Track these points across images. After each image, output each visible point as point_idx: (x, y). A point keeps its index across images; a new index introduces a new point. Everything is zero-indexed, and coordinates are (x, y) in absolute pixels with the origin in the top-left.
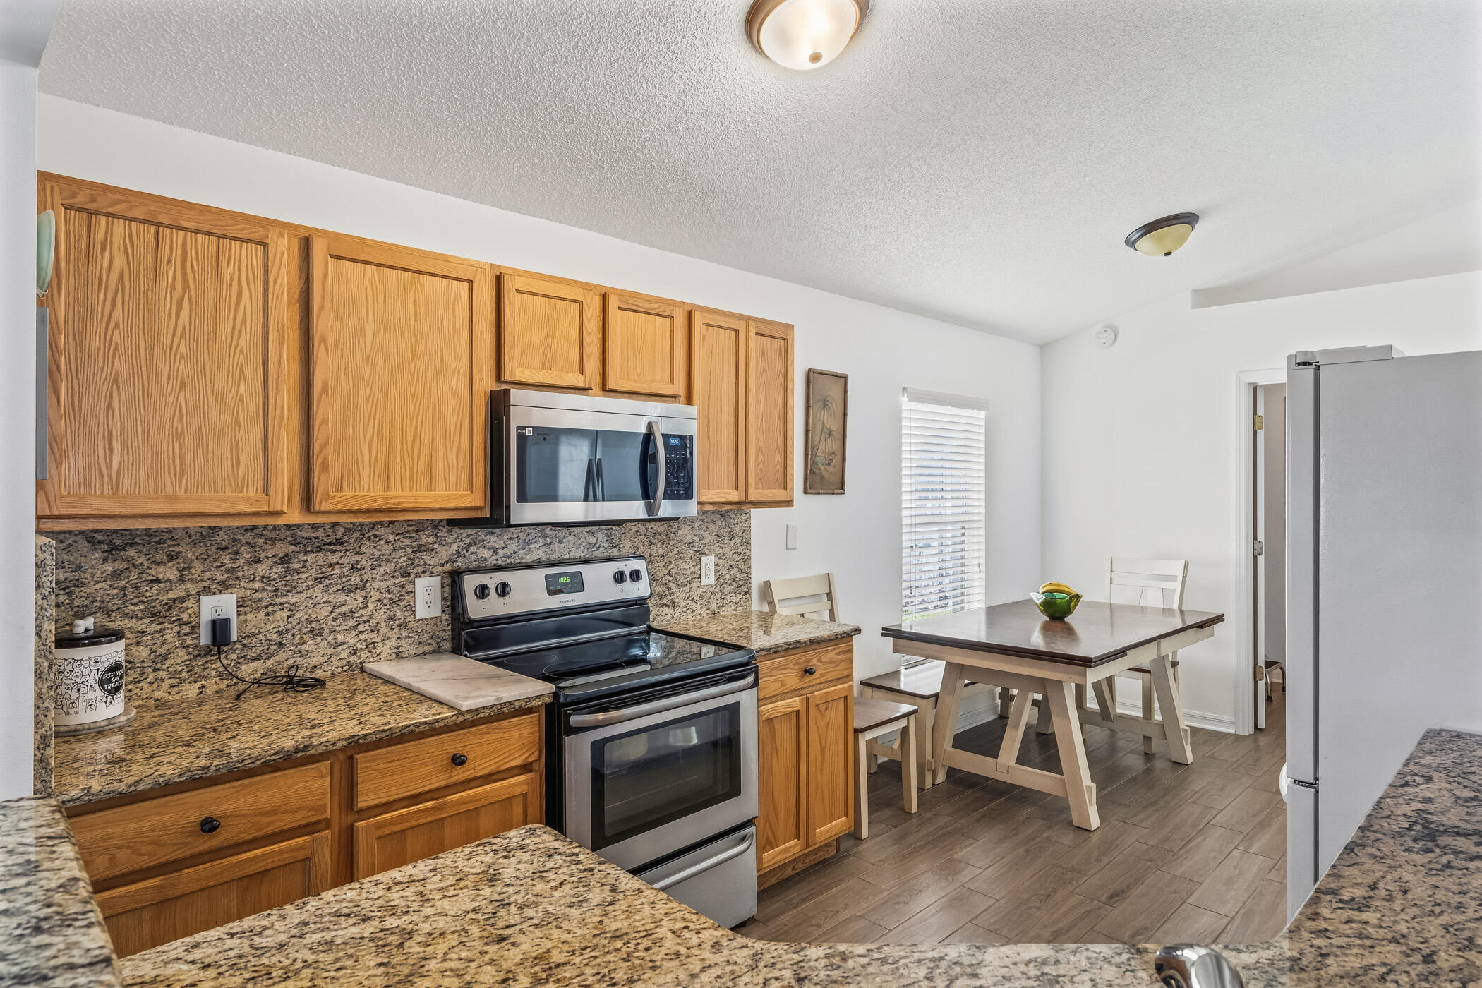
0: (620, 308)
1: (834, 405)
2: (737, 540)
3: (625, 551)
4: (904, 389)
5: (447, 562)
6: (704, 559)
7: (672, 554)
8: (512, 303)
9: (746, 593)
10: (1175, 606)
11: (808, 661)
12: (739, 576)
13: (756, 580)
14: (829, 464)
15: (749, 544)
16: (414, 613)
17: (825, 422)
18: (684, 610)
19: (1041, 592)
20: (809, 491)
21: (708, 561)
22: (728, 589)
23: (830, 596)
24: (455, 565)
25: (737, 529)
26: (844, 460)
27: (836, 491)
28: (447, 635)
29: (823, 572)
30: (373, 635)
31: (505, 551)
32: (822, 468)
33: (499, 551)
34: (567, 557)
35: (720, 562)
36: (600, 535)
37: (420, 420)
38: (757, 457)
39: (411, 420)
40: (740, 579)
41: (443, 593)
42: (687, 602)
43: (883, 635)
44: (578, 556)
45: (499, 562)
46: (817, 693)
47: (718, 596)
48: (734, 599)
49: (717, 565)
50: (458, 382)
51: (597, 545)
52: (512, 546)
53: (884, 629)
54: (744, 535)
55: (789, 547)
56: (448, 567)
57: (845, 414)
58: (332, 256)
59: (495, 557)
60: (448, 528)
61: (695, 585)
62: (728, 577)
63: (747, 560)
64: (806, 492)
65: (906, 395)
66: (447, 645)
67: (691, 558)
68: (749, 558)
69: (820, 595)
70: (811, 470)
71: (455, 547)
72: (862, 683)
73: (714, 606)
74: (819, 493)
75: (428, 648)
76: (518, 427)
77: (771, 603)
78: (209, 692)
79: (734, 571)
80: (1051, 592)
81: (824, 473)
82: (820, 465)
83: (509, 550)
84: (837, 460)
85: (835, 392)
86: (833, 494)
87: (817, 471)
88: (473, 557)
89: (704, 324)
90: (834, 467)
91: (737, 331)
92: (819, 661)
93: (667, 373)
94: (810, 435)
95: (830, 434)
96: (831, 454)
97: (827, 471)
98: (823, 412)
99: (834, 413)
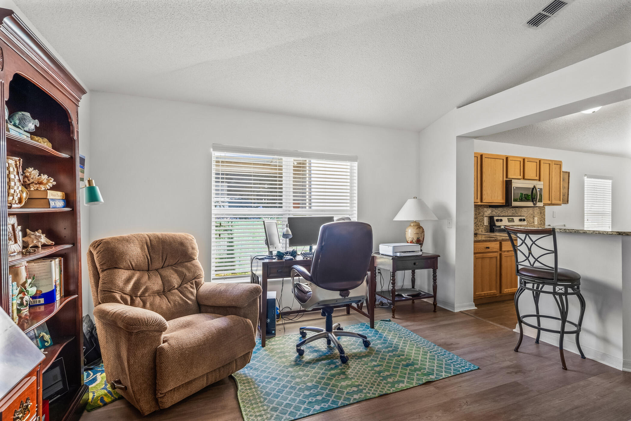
0: (527, 161)
1: (566, 180)
2: (542, 214)
3: (519, 215)
5: (489, 215)
6: (535, 218)
7: (528, 216)
8: (510, 162)
12: (543, 223)
13: (547, 224)
14: (564, 196)
15: (545, 215)
16: (484, 224)
17: (564, 185)
21: (536, 219)
22: (540, 226)
25: (542, 211)
26: (568, 195)
27: (566, 203)
28: (489, 229)
29: (563, 224)
30: (478, 227)
35: (539, 219)
36: (514, 211)
38: (554, 193)
41: (489, 220)
50: (501, 179)
52: (499, 212)
54: (544, 213)
55: (554, 217)
57: (569, 183)
58: (484, 158)
60: (489, 208)
61: (533, 224)
65: (586, 176)
66: (489, 231)
67: (532, 218)
68: (545, 219)
71: (490, 212)
74: (562, 204)
75: (486, 231)
76: (513, 187)
79: (541, 222)
84: (566, 195)
85: (566, 177)
89: (543, 163)
90: (566, 197)
91: (550, 164)
93: (535, 175)
95: (565, 188)
96: (565, 193)
97: (564, 198)
98: (563, 182)
99: (566, 182)
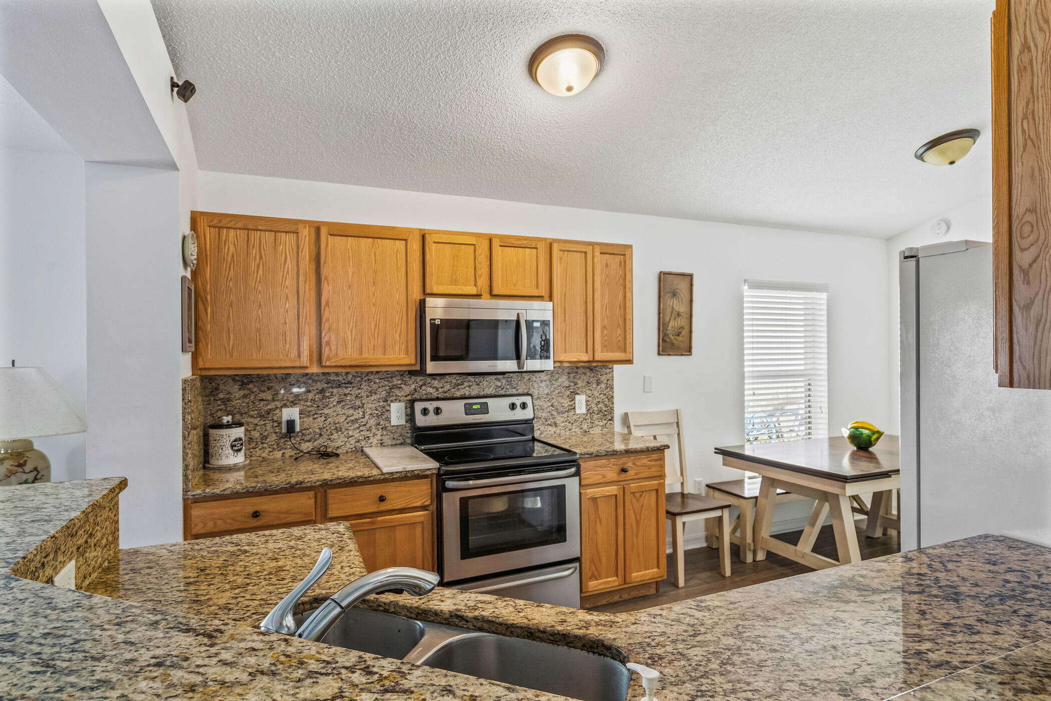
0: (500, 246)
1: (682, 295)
2: (603, 386)
3: (520, 391)
4: (745, 281)
5: (409, 395)
6: (577, 397)
7: (554, 393)
8: (433, 251)
9: (610, 420)
11: (625, 464)
12: (604, 409)
13: (618, 413)
14: (678, 335)
15: (612, 388)
16: (390, 423)
17: (675, 307)
18: (563, 428)
19: (849, 428)
20: (661, 353)
21: (581, 399)
22: (596, 417)
23: (677, 424)
24: (413, 396)
25: (603, 378)
26: (691, 332)
27: (684, 353)
28: (409, 435)
29: (674, 408)
30: (368, 433)
31: (443, 389)
32: (672, 338)
33: (440, 389)
34: (482, 393)
35: (590, 399)
36: (504, 381)
37: (378, 317)
38: (602, 332)
39: (374, 318)
40: (605, 411)
41: (406, 412)
42: (565, 423)
43: (715, 453)
44: (489, 393)
45: (439, 396)
46: (632, 485)
47: (589, 421)
48: (601, 424)
49: (587, 401)
50: (399, 296)
51: (502, 387)
52: (447, 387)
53: (716, 449)
54: (608, 382)
55: (646, 390)
56: (409, 398)
57: (691, 301)
58: (331, 235)
59: (437, 393)
60: (409, 376)
61: (571, 413)
62: (596, 409)
63: (611, 398)
64: (659, 354)
65: (747, 284)
66: (409, 441)
67: (568, 396)
68: (612, 397)
69: (669, 423)
70: (663, 340)
71: (413, 386)
72: (707, 486)
73: (585, 427)
74: (670, 355)
75: (398, 442)
76: (431, 320)
77: (629, 427)
78: (287, 456)
79: (601, 405)
80: (857, 428)
81: (674, 341)
82: (671, 336)
83: (446, 389)
84: (685, 332)
85: (682, 286)
86: (682, 355)
87: (668, 340)
88: (424, 392)
89: (560, 250)
90: (683, 337)
91: (585, 253)
92: (634, 464)
93: (534, 282)
94: (661, 316)
95: (679, 314)
96: (679, 328)
97: (677, 340)
98: (672, 300)
99: (682, 300)
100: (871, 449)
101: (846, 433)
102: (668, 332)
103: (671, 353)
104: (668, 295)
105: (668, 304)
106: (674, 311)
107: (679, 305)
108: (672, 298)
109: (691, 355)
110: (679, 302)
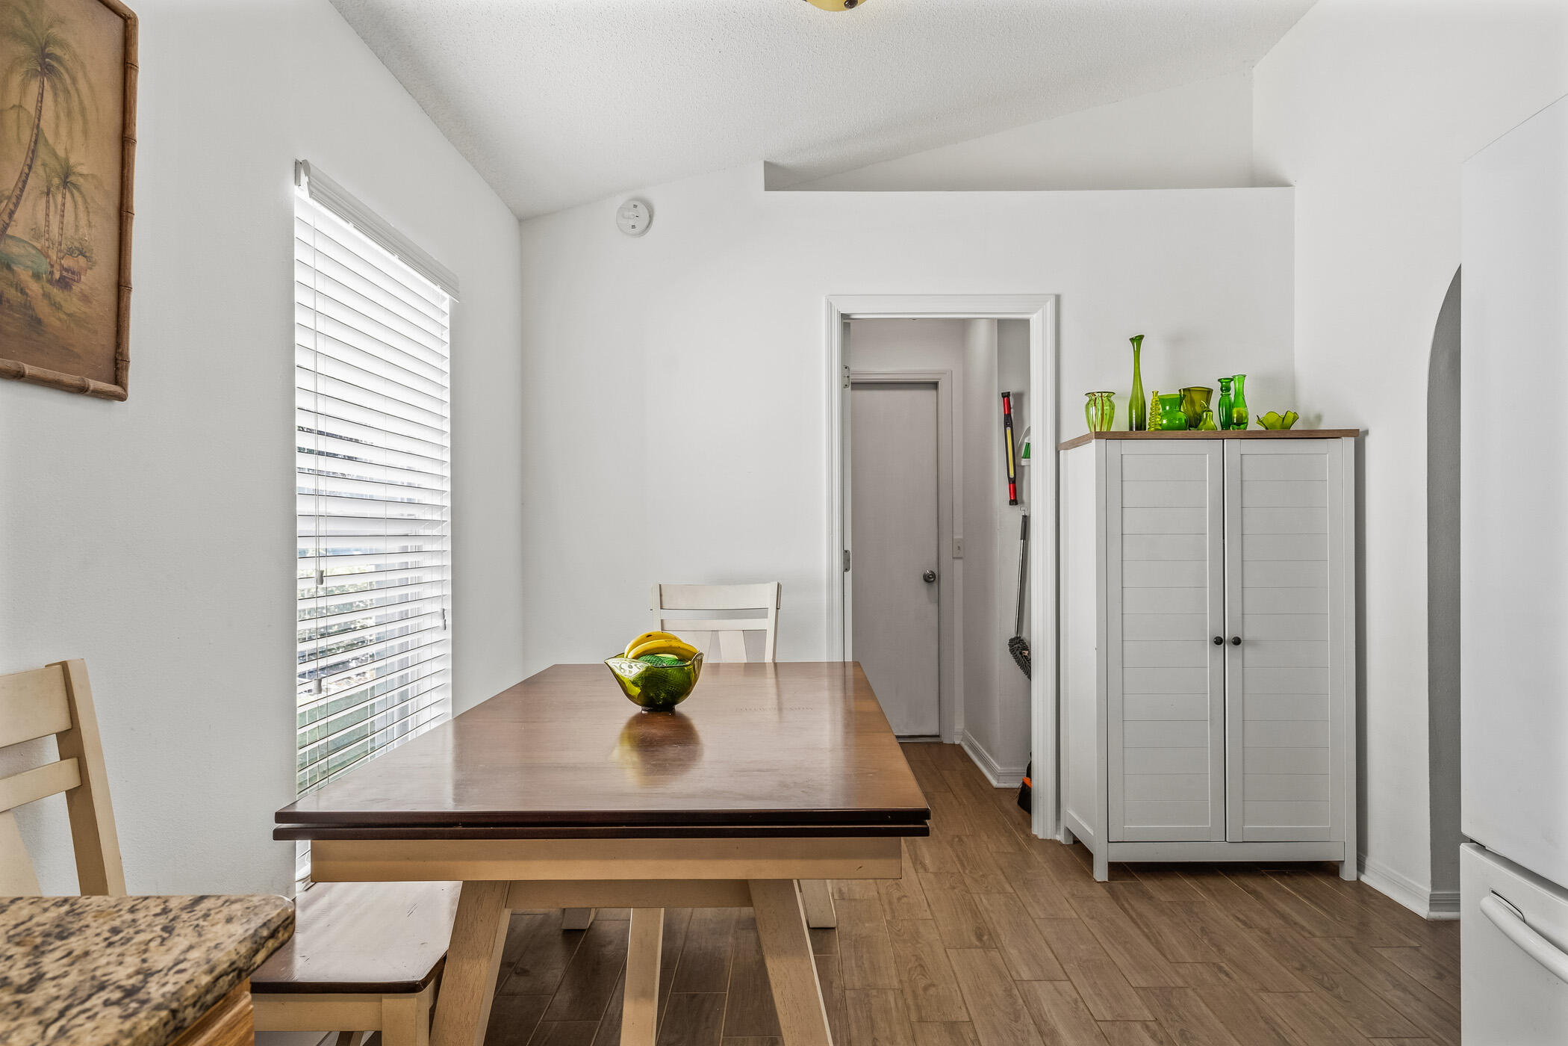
1: (82, 85)
4: (298, 165)
10: (768, 658)
14: (60, 282)
19: (630, 655)
23: (71, 743)
26: (121, 286)
27: (93, 384)
32: (34, 288)
43: (279, 835)
53: (280, 817)
57: (125, 140)
65: (304, 179)
69: (26, 747)
80: (654, 652)
81: (43, 309)
82: (25, 276)
84: (98, 277)
86: (82, 390)
90: (85, 299)
95: (66, 178)
96: (70, 252)
97: (57, 306)
98: (34, 87)
99: (83, 110)
100: (680, 708)
101: (631, 670)
102: (15, 250)
103: (29, 369)
104: (21, 49)
105: (13, 98)
106: (42, 153)
107: (70, 132)
108: (34, 74)
109: (122, 398)
110: (69, 114)
